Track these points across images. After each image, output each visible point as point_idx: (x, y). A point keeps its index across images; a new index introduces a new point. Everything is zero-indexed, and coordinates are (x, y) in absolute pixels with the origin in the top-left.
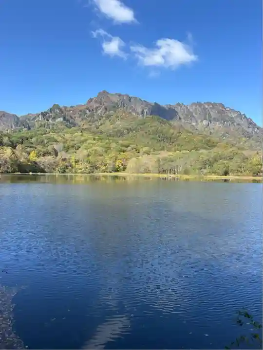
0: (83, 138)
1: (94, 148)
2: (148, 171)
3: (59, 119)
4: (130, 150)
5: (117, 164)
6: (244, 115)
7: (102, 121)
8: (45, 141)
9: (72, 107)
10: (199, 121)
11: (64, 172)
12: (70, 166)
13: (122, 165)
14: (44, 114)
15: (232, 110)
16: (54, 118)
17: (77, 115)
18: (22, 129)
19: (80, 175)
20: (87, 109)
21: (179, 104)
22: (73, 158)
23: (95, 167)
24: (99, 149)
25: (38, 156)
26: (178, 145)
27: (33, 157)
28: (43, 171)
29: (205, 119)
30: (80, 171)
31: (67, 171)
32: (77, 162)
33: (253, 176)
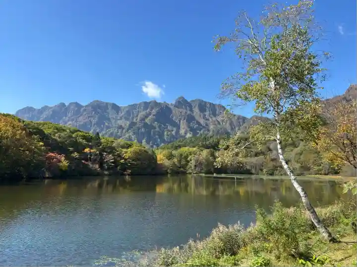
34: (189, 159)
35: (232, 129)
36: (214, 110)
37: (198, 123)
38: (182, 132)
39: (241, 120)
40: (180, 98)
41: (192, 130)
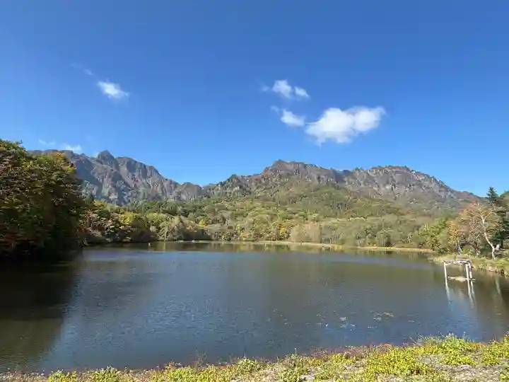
0: (251, 206)
1: (260, 215)
2: (309, 240)
3: (236, 188)
4: (297, 218)
5: (281, 232)
6: (433, 177)
7: (276, 189)
8: (216, 210)
9: (249, 176)
10: (381, 186)
11: (230, 240)
12: (236, 233)
13: (286, 232)
14: (222, 184)
15: (418, 173)
16: (232, 187)
17: (253, 184)
18: (202, 197)
19: (244, 243)
20: (263, 177)
21: (357, 169)
22: (239, 225)
23: (258, 236)
24: (265, 217)
25: (207, 224)
26: (354, 212)
27: (201, 225)
28: (209, 239)
29: (388, 183)
30: (244, 239)
31: (233, 238)
32: (242, 229)
33: (418, 247)
34: (161, 225)
35: (163, 193)
36: (145, 171)
37: (126, 183)
38: (105, 191)
39: (172, 185)
40: (104, 152)
41: (118, 190)
